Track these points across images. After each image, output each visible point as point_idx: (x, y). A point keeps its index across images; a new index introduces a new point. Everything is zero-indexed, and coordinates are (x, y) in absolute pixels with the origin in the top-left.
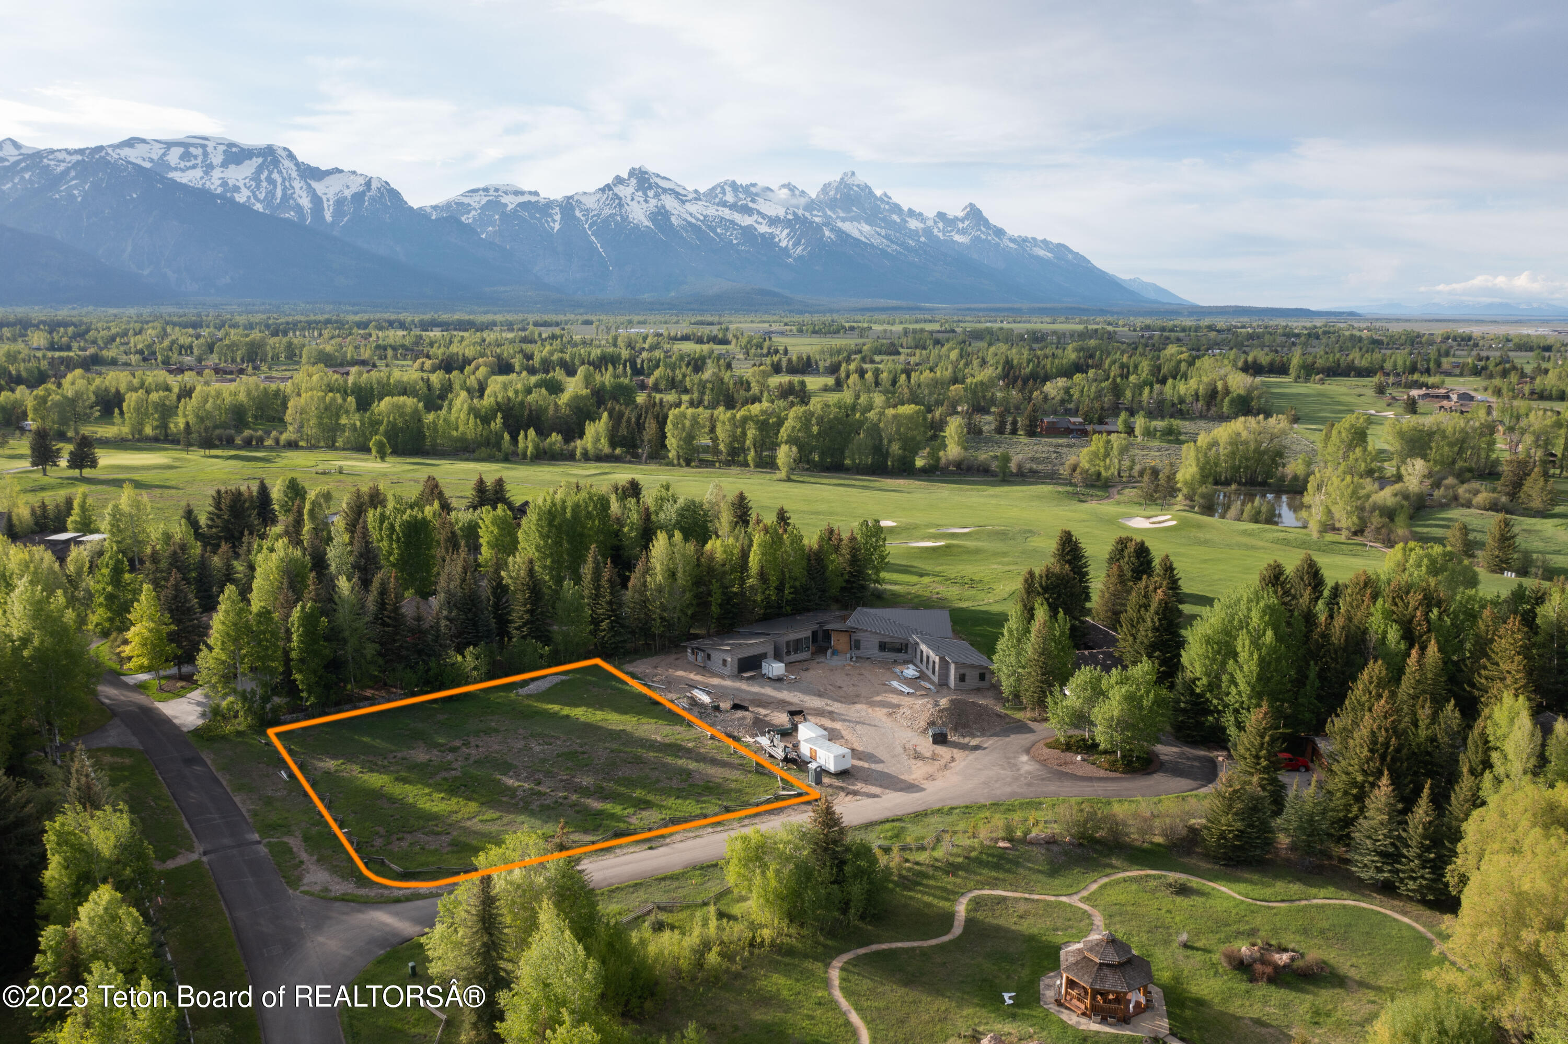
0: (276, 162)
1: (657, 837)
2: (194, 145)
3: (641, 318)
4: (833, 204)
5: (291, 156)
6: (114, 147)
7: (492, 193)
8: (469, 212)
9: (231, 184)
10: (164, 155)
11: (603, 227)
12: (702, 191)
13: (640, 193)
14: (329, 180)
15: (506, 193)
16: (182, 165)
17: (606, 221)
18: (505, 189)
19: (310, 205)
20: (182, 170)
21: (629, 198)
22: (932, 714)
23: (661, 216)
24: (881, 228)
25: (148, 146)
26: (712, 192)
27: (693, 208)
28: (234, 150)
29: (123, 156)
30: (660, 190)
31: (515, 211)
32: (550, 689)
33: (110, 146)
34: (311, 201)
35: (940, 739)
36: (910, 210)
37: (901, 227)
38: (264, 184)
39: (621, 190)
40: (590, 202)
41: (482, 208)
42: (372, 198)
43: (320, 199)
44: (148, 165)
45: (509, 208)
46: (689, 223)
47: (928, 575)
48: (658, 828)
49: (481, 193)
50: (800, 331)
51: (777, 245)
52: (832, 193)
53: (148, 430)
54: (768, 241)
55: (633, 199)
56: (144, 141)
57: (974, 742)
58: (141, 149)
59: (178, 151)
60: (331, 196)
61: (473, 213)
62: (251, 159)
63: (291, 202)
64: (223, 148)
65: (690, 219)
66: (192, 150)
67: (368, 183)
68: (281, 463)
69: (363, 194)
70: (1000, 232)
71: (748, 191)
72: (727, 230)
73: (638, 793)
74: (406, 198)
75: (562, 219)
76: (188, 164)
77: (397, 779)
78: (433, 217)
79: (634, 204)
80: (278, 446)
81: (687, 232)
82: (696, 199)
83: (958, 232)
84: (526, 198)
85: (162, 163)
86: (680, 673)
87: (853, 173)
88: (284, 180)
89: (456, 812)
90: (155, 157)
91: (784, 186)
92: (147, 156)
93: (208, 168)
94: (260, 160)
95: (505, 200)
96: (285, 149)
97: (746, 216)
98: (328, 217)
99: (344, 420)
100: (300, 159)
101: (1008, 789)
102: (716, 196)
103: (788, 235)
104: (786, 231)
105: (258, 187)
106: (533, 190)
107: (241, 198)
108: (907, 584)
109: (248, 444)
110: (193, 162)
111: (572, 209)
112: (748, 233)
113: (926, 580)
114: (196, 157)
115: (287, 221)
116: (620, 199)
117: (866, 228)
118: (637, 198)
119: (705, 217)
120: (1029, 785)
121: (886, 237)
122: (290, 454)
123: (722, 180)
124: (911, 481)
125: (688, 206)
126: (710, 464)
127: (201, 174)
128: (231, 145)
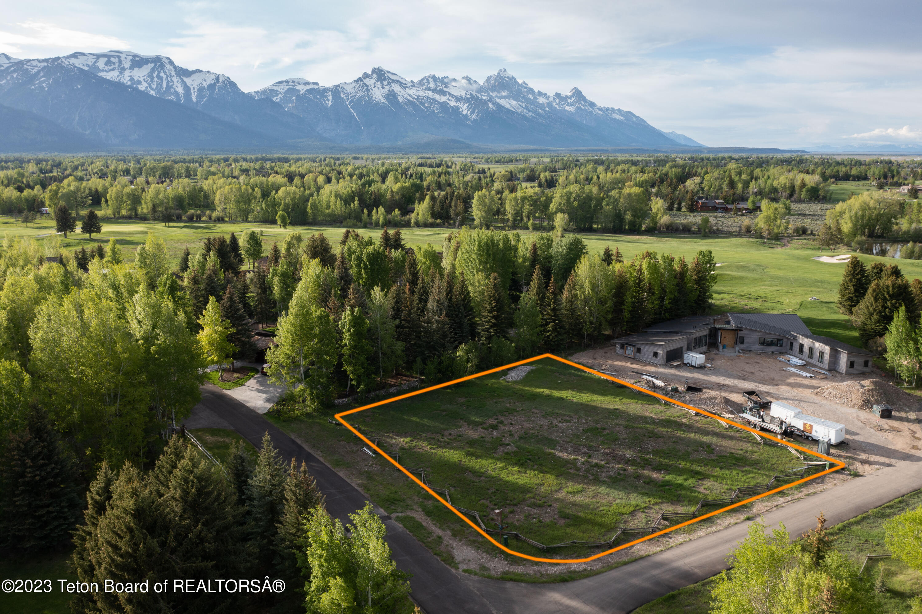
0: (162, 66)
2: (114, 57)
4: (494, 88)
5: (171, 62)
6: (65, 57)
7: (290, 83)
8: (277, 95)
9: (136, 80)
10: (96, 62)
11: (357, 103)
12: (416, 81)
13: (379, 83)
14: (194, 77)
15: (299, 84)
16: (106, 68)
17: (359, 99)
18: (298, 81)
19: (183, 92)
20: (106, 71)
21: (373, 86)
23: (392, 96)
24: (522, 102)
25: (86, 57)
26: (421, 83)
27: (411, 91)
28: (137, 59)
29: (71, 63)
30: (391, 81)
31: (305, 94)
32: (529, 377)
33: (63, 57)
34: (184, 90)
36: (539, 91)
37: (534, 102)
38: (156, 79)
39: (367, 81)
40: (349, 89)
41: (286, 92)
42: (220, 87)
43: (189, 88)
44: (86, 68)
45: (301, 93)
46: (409, 100)
49: (284, 83)
51: (461, 113)
52: (493, 82)
53: (124, 212)
54: (456, 110)
55: (375, 87)
56: (83, 54)
58: (82, 59)
59: (104, 60)
60: (195, 86)
61: (280, 96)
62: (147, 64)
63: (172, 90)
64: (130, 58)
65: (409, 98)
66: (112, 59)
67: (217, 78)
69: (214, 84)
70: (592, 105)
71: (443, 81)
72: (431, 105)
74: (240, 87)
75: (333, 99)
76: (110, 68)
77: (467, 454)
78: (256, 98)
79: (376, 89)
80: (211, 220)
81: (407, 105)
82: (412, 86)
83: (568, 105)
84: (311, 86)
85: (94, 66)
87: (505, 70)
88: (167, 76)
89: (541, 484)
90: (90, 64)
91: (463, 78)
92: (85, 63)
93: (122, 70)
94: (153, 65)
95: (298, 87)
96: (167, 58)
97: (442, 96)
98: (194, 99)
100: (177, 64)
102: (424, 84)
103: (467, 107)
104: (466, 105)
105: (152, 81)
106: (315, 81)
107: (142, 87)
109: (191, 219)
110: (113, 66)
111: (339, 92)
112: (444, 106)
114: (114, 63)
115: (170, 101)
116: (367, 86)
117: (514, 103)
118: (377, 86)
119: (418, 97)
121: (526, 108)
122: (219, 224)
123: (428, 74)
125: (408, 90)
127: (118, 74)
128: (135, 56)
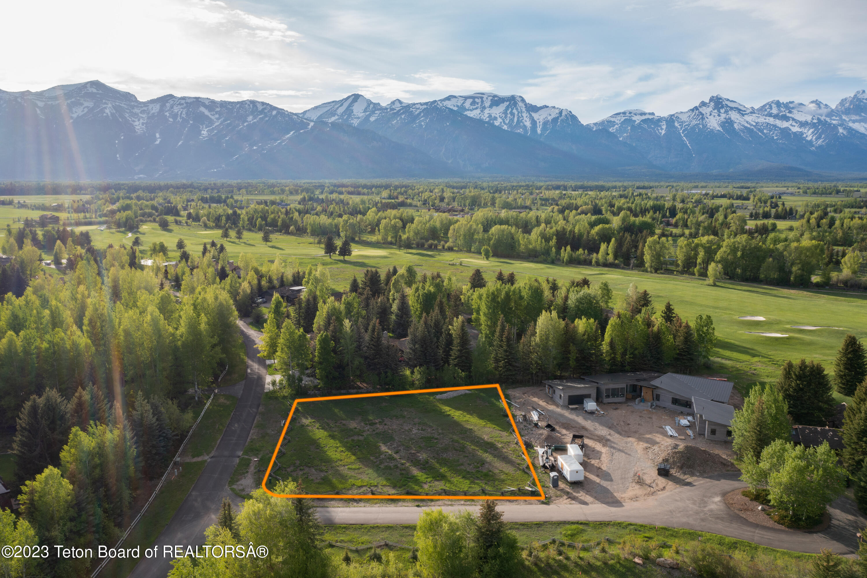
0: (515, 104)
1: (429, 500)
2: (477, 98)
3: (703, 184)
4: (847, 111)
5: (523, 100)
6: (441, 101)
7: (627, 115)
8: (614, 126)
9: (493, 117)
10: (464, 103)
11: (691, 132)
12: (756, 107)
13: (716, 111)
14: (541, 112)
15: (635, 115)
16: (471, 108)
17: (693, 128)
18: (635, 112)
19: (530, 125)
20: (471, 110)
21: (709, 114)
22: (669, 454)
23: (728, 124)
25: (457, 99)
26: (762, 109)
27: (748, 118)
28: (496, 98)
29: (444, 105)
30: (728, 109)
31: (640, 124)
32: (455, 397)
34: (531, 123)
35: (663, 472)
38: (509, 115)
39: (705, 110)
40: (684, 118)
41: (622, 123)
42: (562, 120)
43: (536, 122)
44: (455, 109)
45: (636, 123)
46: (746, 128)
47: (759, 356)
48: (432, 495)
49: (622, 115)
50: (805, 193)
51: (804, 139)
52: (847, 104)
53: (389, 239)
54: (799, 136)
55: (711, 115)
56: (455, 97)
57: (690, 479)
58: (453, 100)
59: (469, 101)
60: (541, 120)
61: (616, 126)
62: (503, 103)
63: (521, 124)
64: (491, 98)
65: (746, 125)
66: (476, 100)
67: (561, 113)
68: (438, 258)
69: (558, 118)
71: (789, 107)
72: (770, 131)
73: (443, 470)
74: (580, 119)
75: (666, 128)
76: (474, 107)
77: (330, 436)
78: (594, 129)
79: (711, 117)
80: (444, 249)
81: (744, 132)
82: (751, 113)
84: (647, 117)
85: (462, 108)
86: (535, 399)
88: (519, 112)
89: (341, 460)
90: (459, 104)
91: (812, 102)
92: (455, 104)
93: (483, 109)
94: (508, 103)
95: (634, 118)
96: (520, 97)
97: (784, 122)
98: (539, 131)
99: (476, 237)
100: (527, 102)
101: (684, 520)
102: (766, 110)
103: (813, 132)
104: (811, 130)
105: (506, 117)
106: (651, 112)
107: (497, 123)
108: (737, 360)
109: (430, 248)
110: (476, 106)
111: (673, 122)
112: (785, 132)
113: (756, 359)
114: (478, 103)
115: (519, 134)
116: (703, 115)
118: (713, 114)
119: (757, 123)
120: (703, 520)
122: (446, 254)
123: (771, 100)
124: (801, 292)
125: (747, 118)
126: (669, 272)
127: (480, 112)
128: (495, 96)
